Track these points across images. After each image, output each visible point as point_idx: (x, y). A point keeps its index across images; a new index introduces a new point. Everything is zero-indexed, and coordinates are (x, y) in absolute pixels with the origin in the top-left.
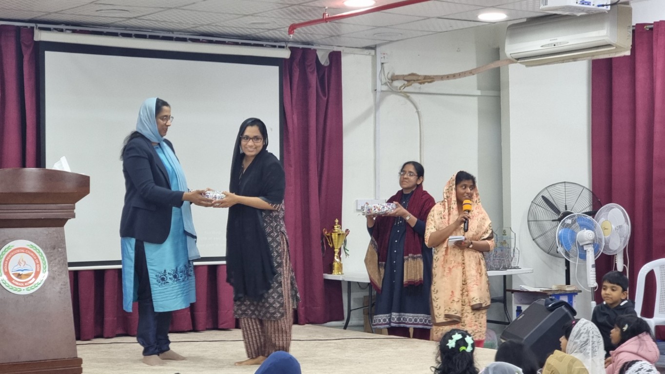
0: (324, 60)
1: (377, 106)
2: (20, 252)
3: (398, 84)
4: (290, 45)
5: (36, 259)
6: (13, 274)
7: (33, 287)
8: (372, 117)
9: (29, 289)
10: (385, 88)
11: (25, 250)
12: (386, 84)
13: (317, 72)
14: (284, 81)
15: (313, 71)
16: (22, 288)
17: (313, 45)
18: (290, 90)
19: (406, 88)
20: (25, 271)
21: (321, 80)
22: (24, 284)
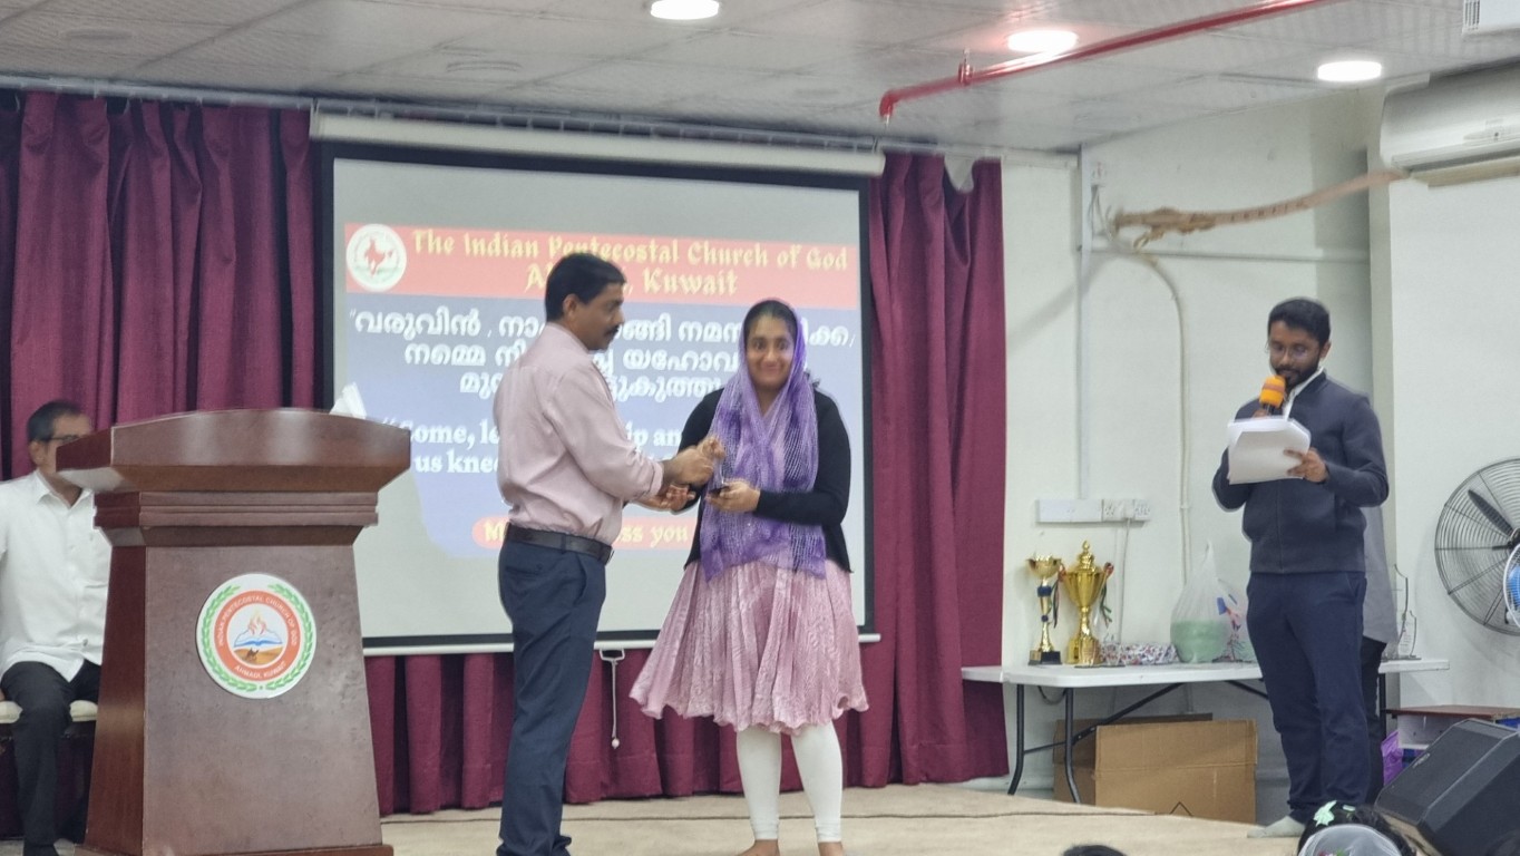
0: (961, 179)
1: (1083, 284)
2: (253, 602)
3: (1130, 234)
4: (883, 144)
5: (289, 618)
6: (237, 652)
7: (282, 682)
8: (1072, 310)
9: (273, 686)
10: (1101, 244)
11: (265, 598)
12: (1102, 234)
13: (947, 206)
14: (871, 227)
15: (939, 202)
16: (258, 684)
17: (935, 143)
18: (884, 247)
19: (1149, 243)
20: (263, 645)
21: (956, 226)
22: (262, 675)
